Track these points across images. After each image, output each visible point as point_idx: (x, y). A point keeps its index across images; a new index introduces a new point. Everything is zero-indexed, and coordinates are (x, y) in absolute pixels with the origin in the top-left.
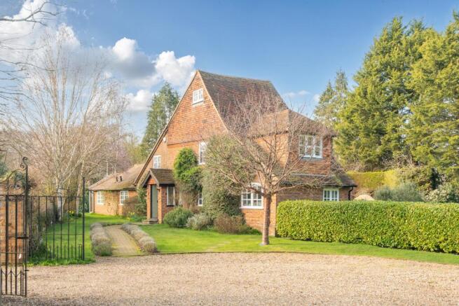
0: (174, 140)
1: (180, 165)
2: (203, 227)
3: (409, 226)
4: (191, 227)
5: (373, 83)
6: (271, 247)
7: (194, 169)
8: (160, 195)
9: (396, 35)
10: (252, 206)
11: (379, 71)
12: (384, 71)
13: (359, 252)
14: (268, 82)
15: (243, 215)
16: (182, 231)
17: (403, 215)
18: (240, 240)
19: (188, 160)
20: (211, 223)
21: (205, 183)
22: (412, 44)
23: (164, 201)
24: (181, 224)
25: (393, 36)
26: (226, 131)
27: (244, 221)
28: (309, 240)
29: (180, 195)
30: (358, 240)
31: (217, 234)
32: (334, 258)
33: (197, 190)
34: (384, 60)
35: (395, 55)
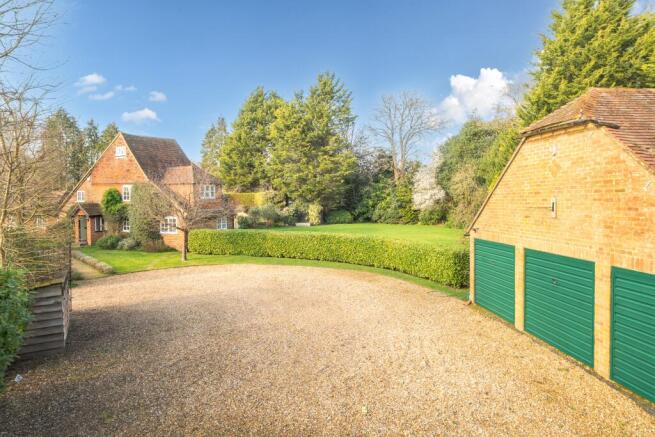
0: (98, 180)
1: (108, 202)
2: (131, 248)
3: (268, 244)
4: (121, 248)
5: (245, 132)
6: (189, 262)
7: (119, 206)
8: (89, 224)
9: (260, 99)
10: (168, 232)
11: (249, 123)
12: (253, 124)
13: (242, 261)
14: (173, 140)
15: (162, 238)
16: (115, 252)
17: (264, 238)
18: (164, 256)
19: (114, 198)
20: (138, 244)
21: (130, 213)
22: (270, 108)
23: (92, 225)
24: (113, 247)
25: (258, 99)
26: (146, 180)
27: (163, 242)
28: (211, 254)
29: (106, 223)
30: (240, 253)
31: (145, 254)
32: (228, 266)
33: (122, 219)
34: (254, 115)
35: (259, 114)
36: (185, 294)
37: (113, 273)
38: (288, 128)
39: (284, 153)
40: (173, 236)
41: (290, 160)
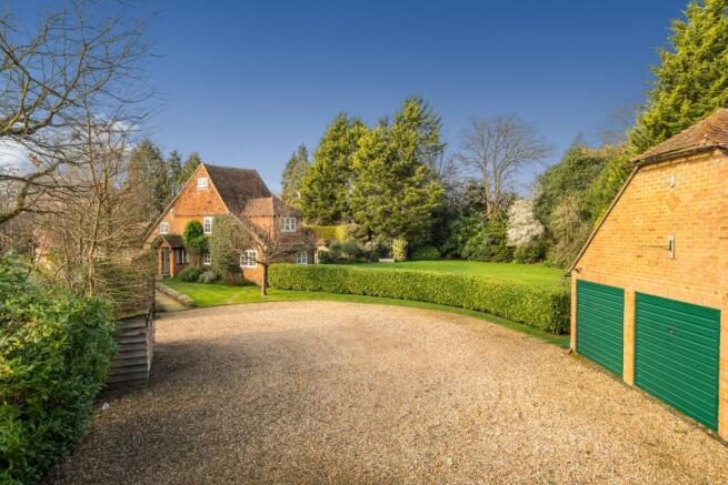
0: (180, 212)
1: (190, 234)
2: (212, 282)
3: (350, 280)
4: (202, 282)
5: (327, 162)
6: (269, 297)
7: (200, 238)
8: (171, 256)
9: (343, 127)
10: (248, 266)
11: (331, 153)
12: (335, 153)
13: (322, 298)
14: (254, 171)
15: (242, 272)
16: (196, 285)
17: (346, 274)
18: (244, 291)
19: (195, 230)
20: (218, 278)
21: (212, 246)
22: (353, 136)
23: (175, 261)
24: (194, 279)
25: (340, 127)
26: (227, 211)
27: (243, 277)
28: (290, 289)
29: (188, 256)
30: (320, 289)
31: (225, 287)
32: (308, 303)
33: (203, 251)
34: (336, 144)
35: (342, 143)
36: (264, 330)
37: (194, 306)
38: (372, 157)
39: (367, 184)
40: (253, 270)
41: (373, 191)
